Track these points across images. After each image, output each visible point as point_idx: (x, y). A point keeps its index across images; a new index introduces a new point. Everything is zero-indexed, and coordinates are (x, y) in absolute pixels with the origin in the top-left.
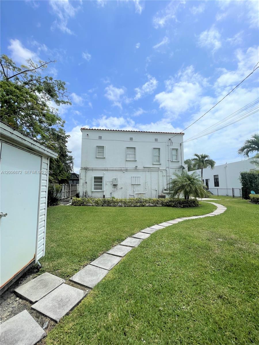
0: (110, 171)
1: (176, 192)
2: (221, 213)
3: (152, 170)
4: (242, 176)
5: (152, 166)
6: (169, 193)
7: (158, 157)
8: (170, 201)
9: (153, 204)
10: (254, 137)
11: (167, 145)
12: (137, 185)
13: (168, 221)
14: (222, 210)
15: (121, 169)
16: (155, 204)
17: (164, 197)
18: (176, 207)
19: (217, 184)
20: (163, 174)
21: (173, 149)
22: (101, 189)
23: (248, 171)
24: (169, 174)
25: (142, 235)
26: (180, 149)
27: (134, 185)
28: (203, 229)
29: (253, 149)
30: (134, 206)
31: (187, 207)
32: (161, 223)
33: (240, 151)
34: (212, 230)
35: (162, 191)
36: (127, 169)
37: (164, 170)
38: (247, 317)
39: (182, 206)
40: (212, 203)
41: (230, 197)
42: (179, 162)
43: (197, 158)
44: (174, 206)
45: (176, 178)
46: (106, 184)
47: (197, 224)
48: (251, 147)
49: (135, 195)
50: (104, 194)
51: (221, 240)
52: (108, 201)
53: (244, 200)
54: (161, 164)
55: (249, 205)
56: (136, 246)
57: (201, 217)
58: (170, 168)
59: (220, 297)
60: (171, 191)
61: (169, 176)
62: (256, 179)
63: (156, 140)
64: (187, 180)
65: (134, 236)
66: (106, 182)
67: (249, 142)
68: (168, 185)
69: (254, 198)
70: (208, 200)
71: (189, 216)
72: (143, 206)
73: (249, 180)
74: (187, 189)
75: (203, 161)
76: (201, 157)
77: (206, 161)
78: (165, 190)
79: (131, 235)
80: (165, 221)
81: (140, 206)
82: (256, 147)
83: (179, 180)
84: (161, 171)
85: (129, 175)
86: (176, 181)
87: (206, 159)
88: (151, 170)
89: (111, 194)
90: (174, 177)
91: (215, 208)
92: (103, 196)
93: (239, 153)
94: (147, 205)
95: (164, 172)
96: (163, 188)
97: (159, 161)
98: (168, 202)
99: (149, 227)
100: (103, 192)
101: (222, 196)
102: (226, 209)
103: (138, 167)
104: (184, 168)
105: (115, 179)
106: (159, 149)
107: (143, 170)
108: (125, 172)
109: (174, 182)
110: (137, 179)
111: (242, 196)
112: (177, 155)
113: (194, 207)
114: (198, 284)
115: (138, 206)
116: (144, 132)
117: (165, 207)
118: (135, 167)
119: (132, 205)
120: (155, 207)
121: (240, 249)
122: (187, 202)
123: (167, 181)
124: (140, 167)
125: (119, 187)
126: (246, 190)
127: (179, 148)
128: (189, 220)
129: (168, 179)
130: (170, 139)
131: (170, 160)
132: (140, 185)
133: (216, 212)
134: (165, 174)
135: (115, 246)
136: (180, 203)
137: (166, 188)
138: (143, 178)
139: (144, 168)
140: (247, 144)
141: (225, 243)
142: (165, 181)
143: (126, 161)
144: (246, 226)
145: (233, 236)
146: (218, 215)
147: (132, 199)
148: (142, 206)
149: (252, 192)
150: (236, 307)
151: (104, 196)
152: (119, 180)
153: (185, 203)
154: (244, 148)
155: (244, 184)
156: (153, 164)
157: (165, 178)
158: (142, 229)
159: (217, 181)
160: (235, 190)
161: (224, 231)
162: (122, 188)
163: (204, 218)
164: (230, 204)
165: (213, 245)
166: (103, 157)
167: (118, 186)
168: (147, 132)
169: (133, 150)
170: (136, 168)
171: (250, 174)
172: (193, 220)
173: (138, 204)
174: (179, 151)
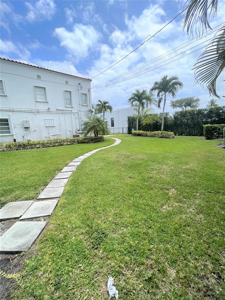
0: (18, 112)
1: (88, 132)
2: (119, 143)
3: (66, 112)
4: (128, 119)
5: (64, 109)
6: (82, 133)
7: (70, 100)
8: (84, 139)
9: (70, 142)
10: (137, 91)
11: (78, 89)
12: (52, 127)
13: (88, 152)
14: (119, 142)
15: (32, 111)
16: (72, 142)
17: (78, 136)
18: (89, 143)
19: (113, 125)
20: (75, 116)
21: (83, 94)
22: (9, 132)
23: (132, 116)
24: (81, 117)
25: (75, 164)
26: (89, 95)
27: (49, 127)
28: (112, 153)
29: (136, 100)
30: (53, 146)
31: (97, 142)
32: (84, 154)
33: (129, 101)
34: (117, 152)
35: (76, 132)
36: (38, 111)
37: (76, 112)
38: (140, 180)
39: (94, 142)
40: (112, 138)
41: (121, 133)
42: (88, 106)
43: (101, 103)
44: (87, 143)
45: (88, 120)
46: (15, 127)
47: (108, 151)
48: (135, 99)
49: (51, 137)
50: (15, 138)
51: (123, 157)
52: (24, 145)
53: (129, 135)
54: (73, 107)
55: (132, 137)
56: (75, 170)
57: (109, 147)
58: (81, 111)
59: (130, 177)
60: (84, 131)
61: (81, 118)
62: (135, 121)
63: (67, 82)
64: (97, 122)
65: (69, 165)
66: (14, 124)
67: (134, 94)
68: (81, 126)
69: (134, 133)
70: (109, 136)
71: (101, 148)
72: (62, 145)
73: (132, 121)
74: (97, 129)
75: (105, 107)
76: (103, 103)
77: (107, 106)
78: (78, 130)
79: (66, 165)
80: (86, 153)
81: (59, 146)
82: (137, 99)
83: (90, 122)
84: (74, 114)
85: (41, 117)
86: (88, 123)
87: (107, 105)
88: (64, 112)
89: (23, 137)
90: (86, 120)
91: (115, 141)
92: (13, 140)
93: (129, 102)
94: (65, 144)
95: (76, 115)
96: (76, 129)
97: (71, 104)
98: (82, 140)
99: (76, 158)
100: (13, 135)
101: (116, 133)
102: (121, 140)
103: (50, 109)
104: (92, 112)
105: (26, 121)
106: (70, 92)
107: (57, 112)
108: (37, 114)
109: (86, 124)
110: (51, 121)
111: (127, 132)
112: (86, 100)
113: (101, 141)
114: (119, 176)
115: (57, 146)
116: (44, 69)
117: (80, 144)
118: (47, 109)
119: (51, 146)
120: (73, 145)
121: (133, 159)
122: (97, 139)
123: (79, 123)
124: (53, 109)
125: (32, 129)
126: (130, 128)
127: (87, 93)
128: (102, 150)
129: (80, 121)
130: (79, 84)
131: (80, 104)
132: (55, 127)
133: (116, 143)
134: (77, 117)
135: (57, 174)
136: (92, 140)
137: (79, 129)
138: (56, 120)
139: (57, 110)
140: (133, 96)
141: (125, 157)
142: (78, 122)
143: (36, 102)
144: (133, 148)
145: (128, 154)
146: (118, 145)
147: (50, 140)
148: (60, 145)
149: (133, 129)
150: (136, 178)
151: (15, 140)
152: (31, 122)
153: (96, 139)
154: (131, 98)
155: (129, 125)
156: (66, 107)
157: (77, 120)
158: (72, 160)
159: (113, 122)
160: (124, 129)
161: (123, 152)
162: (35, 131)
163: (111, 147)
164: (122, 138)
165: (120, 159)
166: (3, 95)
167: (30, 128)
168: (47, 70)
169: (43, 90)
170: (49, 110)
171: (133, 117)
172: (104, 149)
173: (57, 144)
174: (88, 96)
